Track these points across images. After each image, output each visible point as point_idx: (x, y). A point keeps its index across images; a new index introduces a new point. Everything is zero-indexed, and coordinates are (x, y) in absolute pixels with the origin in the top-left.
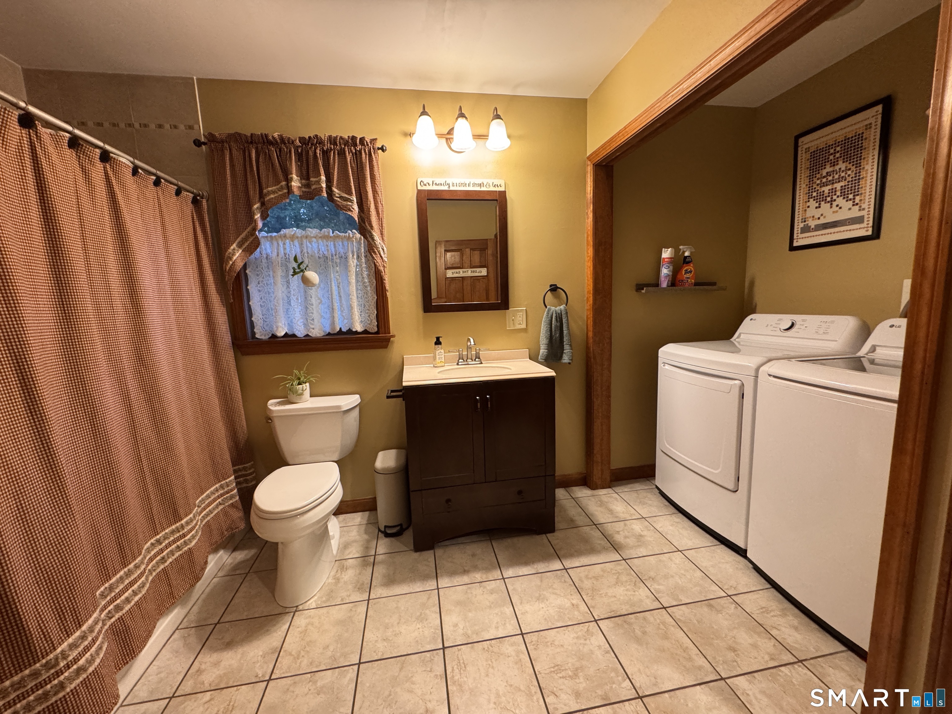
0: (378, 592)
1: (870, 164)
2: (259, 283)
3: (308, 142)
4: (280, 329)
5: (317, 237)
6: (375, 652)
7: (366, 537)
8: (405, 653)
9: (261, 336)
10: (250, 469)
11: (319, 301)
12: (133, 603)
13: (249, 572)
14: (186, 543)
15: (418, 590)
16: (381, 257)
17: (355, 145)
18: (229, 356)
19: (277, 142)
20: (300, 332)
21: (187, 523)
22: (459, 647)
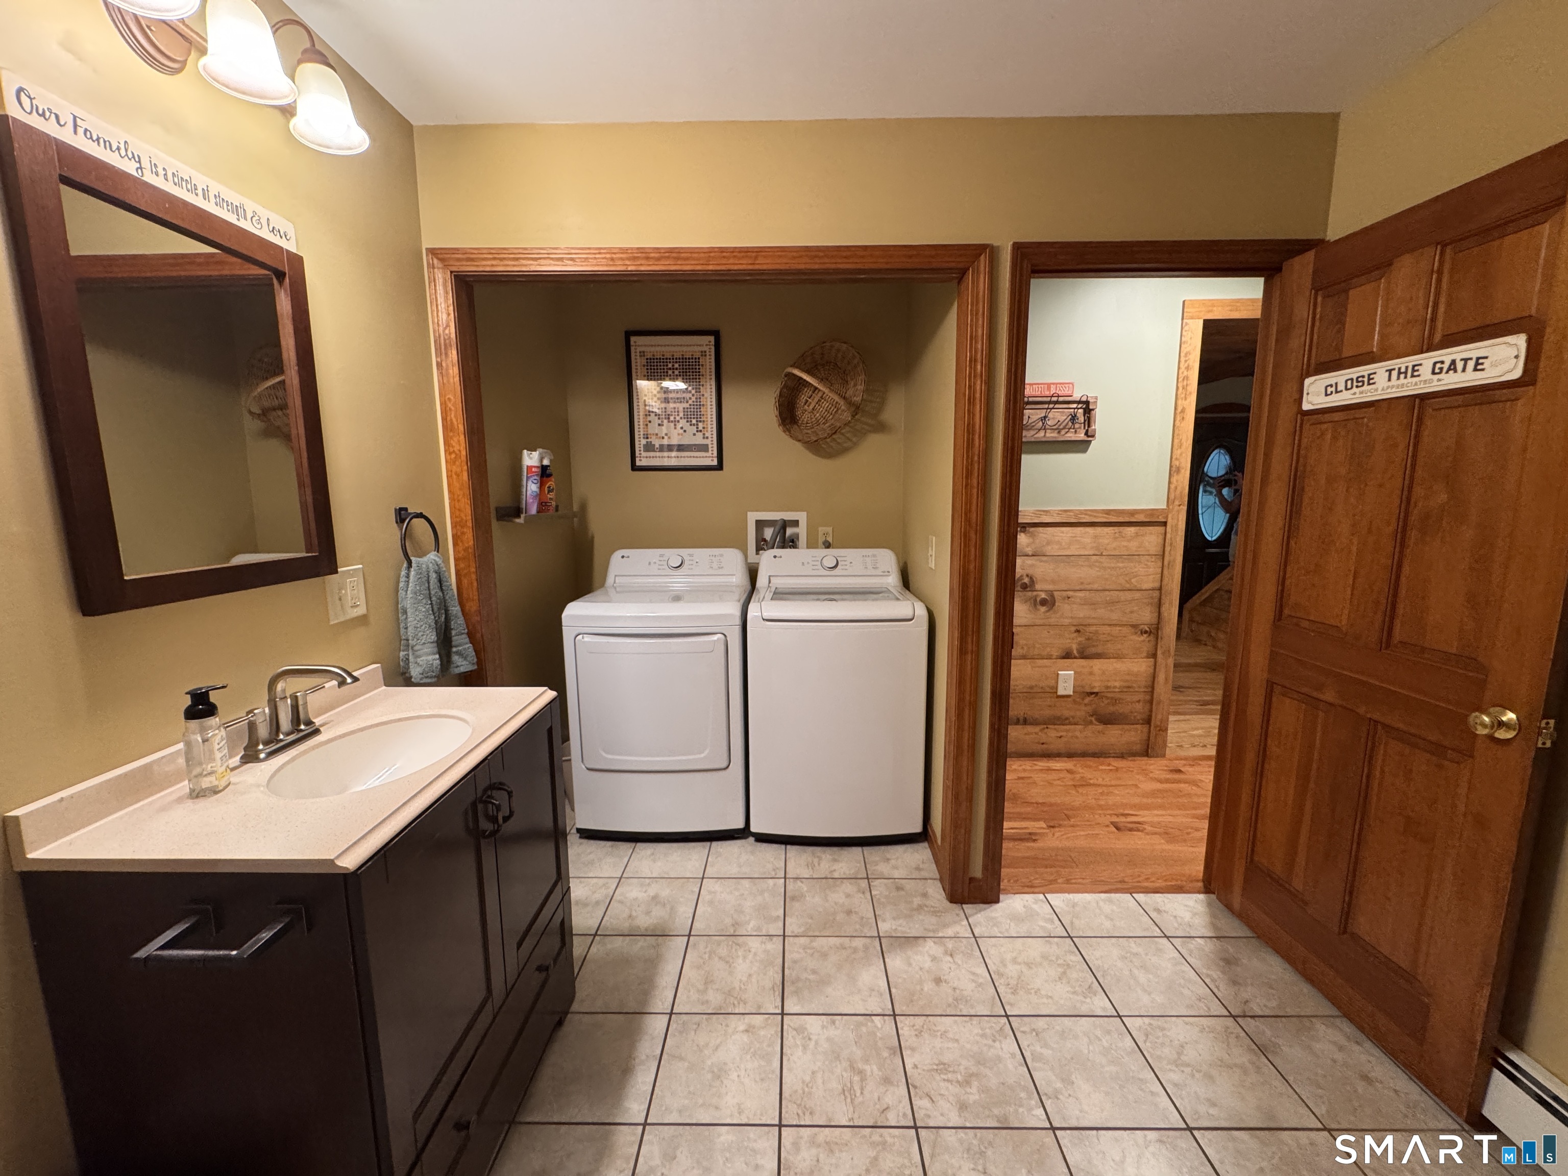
1: (709, 390)
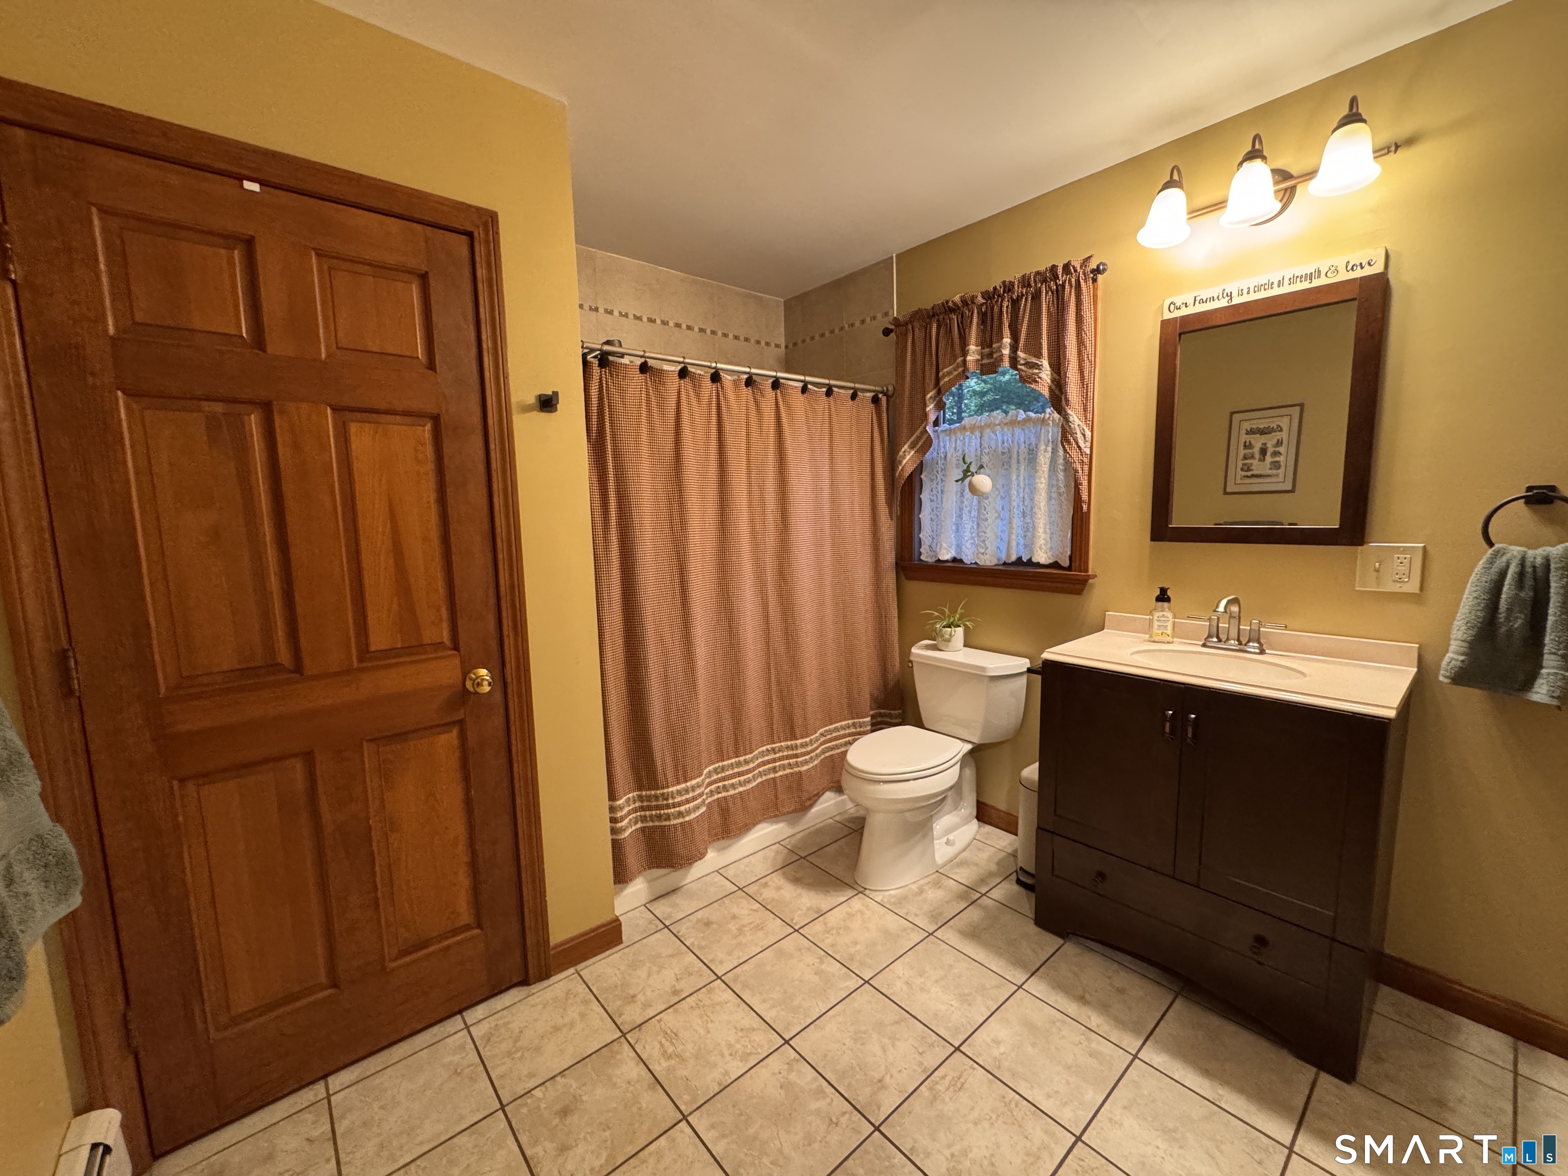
0: (949, 934)
2: (932, 491)
3: (994, 295)
4: (944, 551)
5: (1002, 425)
6: (888, 985)
7: (993, 867)
8: (913, 1014)
9: (927, 557)
10: (896, 718)
11: (997, 515)
12: (737, 791)
13: (857, 831)
14: (797, 764)
15: (994, 969)
16: (1079, 447)
17: (1056, 277)
18: (890, 579)
19: (958, 307)
20: (968, 557)
21: (802, 746)
22: (975, 1065)
